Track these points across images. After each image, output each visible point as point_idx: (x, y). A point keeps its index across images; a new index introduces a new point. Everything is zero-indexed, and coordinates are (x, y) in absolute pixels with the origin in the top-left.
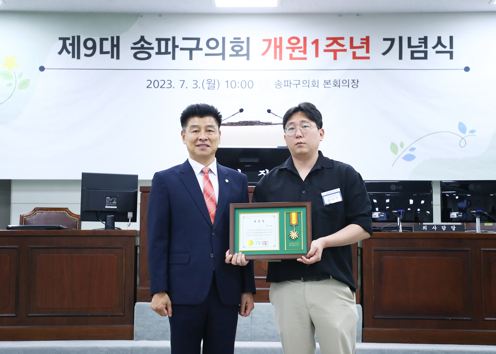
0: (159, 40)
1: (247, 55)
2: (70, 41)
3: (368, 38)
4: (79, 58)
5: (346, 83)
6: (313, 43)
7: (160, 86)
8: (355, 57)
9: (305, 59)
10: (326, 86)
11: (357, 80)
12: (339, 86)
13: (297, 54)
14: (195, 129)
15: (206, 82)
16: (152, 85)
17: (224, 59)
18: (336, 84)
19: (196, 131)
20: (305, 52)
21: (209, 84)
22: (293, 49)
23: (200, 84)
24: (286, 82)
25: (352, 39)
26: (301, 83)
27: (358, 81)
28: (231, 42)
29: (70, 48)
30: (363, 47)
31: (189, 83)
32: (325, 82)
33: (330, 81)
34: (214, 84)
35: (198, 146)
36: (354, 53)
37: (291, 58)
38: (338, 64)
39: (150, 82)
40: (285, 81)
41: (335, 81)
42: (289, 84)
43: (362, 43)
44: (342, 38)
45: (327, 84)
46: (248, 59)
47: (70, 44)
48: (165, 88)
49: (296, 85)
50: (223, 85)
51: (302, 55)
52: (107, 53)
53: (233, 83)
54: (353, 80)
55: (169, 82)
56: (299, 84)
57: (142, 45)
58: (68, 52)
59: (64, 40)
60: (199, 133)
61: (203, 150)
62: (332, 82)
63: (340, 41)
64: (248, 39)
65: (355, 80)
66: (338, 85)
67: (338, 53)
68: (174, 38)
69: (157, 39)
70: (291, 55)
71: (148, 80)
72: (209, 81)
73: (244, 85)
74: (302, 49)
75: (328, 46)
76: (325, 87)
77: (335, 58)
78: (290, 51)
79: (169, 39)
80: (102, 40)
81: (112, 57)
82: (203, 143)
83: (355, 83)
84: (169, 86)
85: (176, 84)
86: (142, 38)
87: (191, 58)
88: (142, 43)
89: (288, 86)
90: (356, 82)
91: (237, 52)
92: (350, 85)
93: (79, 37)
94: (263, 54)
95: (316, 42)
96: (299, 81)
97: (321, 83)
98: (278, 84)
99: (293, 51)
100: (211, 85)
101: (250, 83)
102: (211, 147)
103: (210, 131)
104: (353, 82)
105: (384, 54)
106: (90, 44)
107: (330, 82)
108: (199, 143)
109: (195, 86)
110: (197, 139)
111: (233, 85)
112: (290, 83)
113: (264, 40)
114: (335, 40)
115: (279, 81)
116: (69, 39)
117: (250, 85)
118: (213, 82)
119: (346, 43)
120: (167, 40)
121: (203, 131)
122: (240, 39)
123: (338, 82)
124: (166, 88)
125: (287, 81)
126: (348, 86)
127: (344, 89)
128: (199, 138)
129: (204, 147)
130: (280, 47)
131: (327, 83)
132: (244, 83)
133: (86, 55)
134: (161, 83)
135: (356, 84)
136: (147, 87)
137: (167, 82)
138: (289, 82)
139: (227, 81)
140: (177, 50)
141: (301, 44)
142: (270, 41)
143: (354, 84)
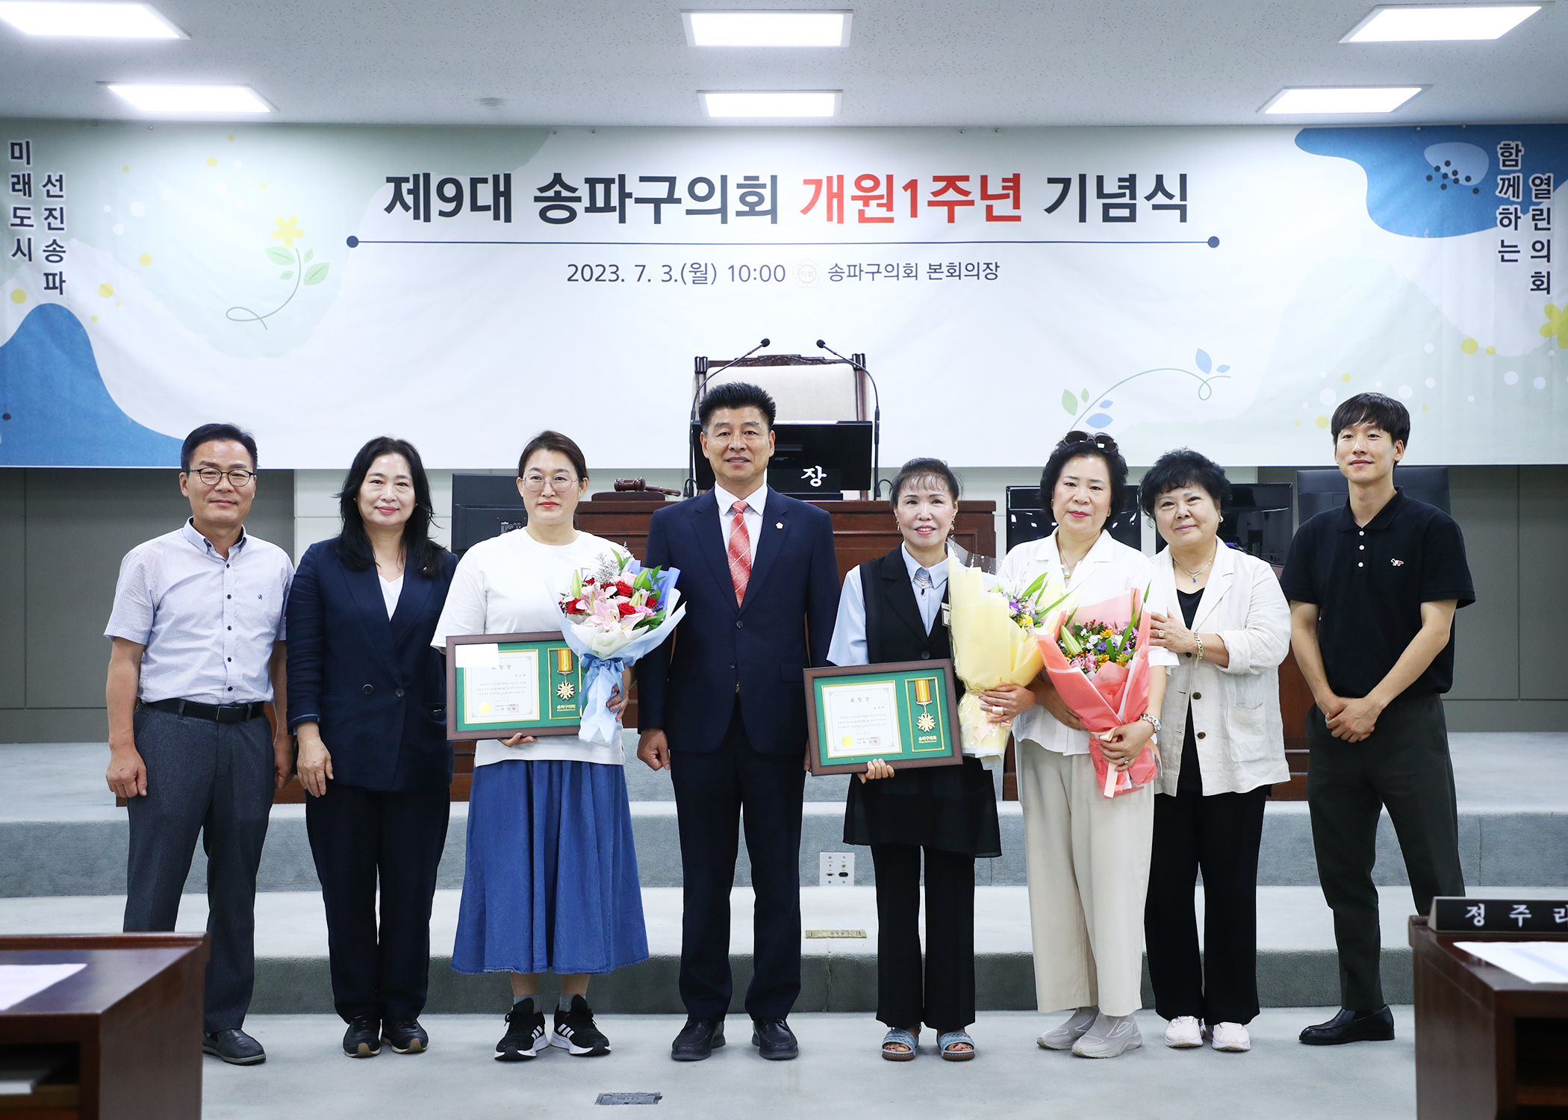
0: (592, 182)
1: (773, 213)
2: (410, 185)
3: (1016, 178)
4: (427, 219)
5: (974, 271)
6: (905, 188)
7: (595, 276)
8: (990, 217)
9: (891, 220)
10: (934, 276)
11: (996, 263)
12: (959, 276)
13: (873, 210)
14: (723, 430)
15: (688, 268)
16: (578, 276)
17: (724, 220)
18: (953, 271)
19: (724, 434)
20: (889, 206)
21: (695, 272)
22: (866, 201)
23: (676, 274)
24: (852, 268)
25: (984, 180)
26: (882, 269)
27: (997, 267)
28: (739, 186)
29: (409, 199)
30: (1007, 196)
31: (654, 271)
32: (930, 269)
33: (940, 265)
34: (706, 274)
35: (728, 461)
36: (989, 208)
37: (862, 218)
38: (956, 232)
39: (574, 268)
40: (849, 266)
41: (951, 266)
42: (857, 273)
43: (1004, 188)
44: (966, 178)
45: (935, 272)
46: (774, 221)
47: (410, 192)
48: (605, 281)
49: (873, 273)
50: (724, 274)
51: (883, 212)
52: (486, 208)
53: (745, 271)
54: (988, 264)
55: (615, 269)
56: (878, 272)
57: (558, 193)
58: (406, 208)
59: (398, 182)
60: (730, 437)
61: (737, 467)
62: (944, 269)
63: (960, 184)
64: (774, 178)
65: (991, 264)
66: (957, 273)
67: (957, 209)
68: (622, 178)
69: (587, 181)
70: (861, 213)
71: (569, 266)
72: (695, 267)
73: (765, 276)
74: (884, 201)
75: (936, 194)
76: (930, 279)
77: (951, 219)
78: (860, 204)
79: (612, 181)
80: (474, 182)
81: (497, 217)
82: (737, 456)
83: (991, 271)
84: (614, 277)
85: (629, 273)
86: (558, 179)
87: (657, 220)
88: (558, 188)
89: (855, 276)
90: (993, 267)
91: (752, 205)
92: (982, 275)
93: (427, 176)
94: (805, 211)
95: (912, 186)
96: (879, 265)
97: (923, 270)
98: (836, 273)
99: (866, 204)
100: (698, 274)
101: (780, 270)
102: (753, 461)
103: (750, 433)
104: (988, 267)
105: (1050, 210)
106: (450, 190)
107: (940, 269)
108: (730, 455)
109: (667, 277)
110: (726, 448)
111: (745, 276)
112: (861, 271)
113: (807, 182)
114: (951, 182)
115: (836, 265)
116: (407, 180)
117: (780, 276)
118: (703, 268)
119: (973, 187)
120: (608, 182)
121: (737, 432)
122: (757, 178)
123: (957, 269)
124: (607, 280)
125: (855, 266)
126: (978, 275)
127: (968, 283)
128: (730, 446)
129: (739, 463)
130: (840, 195)
131: (935, 269)
132: (765, 271)
133: (442, 213)
134: (597, 272)
135: (994, 272)
136: (569, 280)
137: (609, 270)
138: (857, 268)
139: (732, 267)
140: (629, 202)
141: (882, 190)
142: (818, 183)
143: (988, 271)
